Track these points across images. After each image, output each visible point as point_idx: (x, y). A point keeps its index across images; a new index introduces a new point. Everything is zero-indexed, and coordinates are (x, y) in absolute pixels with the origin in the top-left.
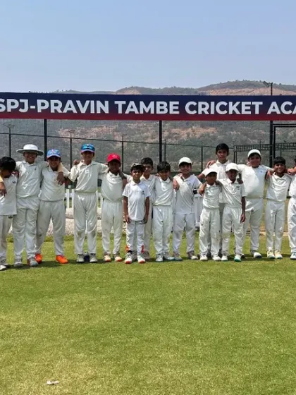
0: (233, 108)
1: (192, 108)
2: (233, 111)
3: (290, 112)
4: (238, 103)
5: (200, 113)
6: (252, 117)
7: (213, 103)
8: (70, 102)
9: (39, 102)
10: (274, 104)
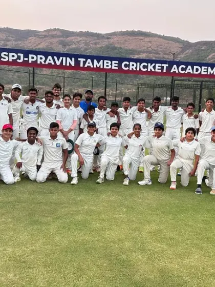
0: (150, 67)
1: (126, 66)
2: (151, 69)
3: (184, 72)
4: (153, 64)
5: (131, 69)
6: (162, 73)
7: (138, 64)
8: (50, 57)
9: (31, 56)
10: (175, 66)
